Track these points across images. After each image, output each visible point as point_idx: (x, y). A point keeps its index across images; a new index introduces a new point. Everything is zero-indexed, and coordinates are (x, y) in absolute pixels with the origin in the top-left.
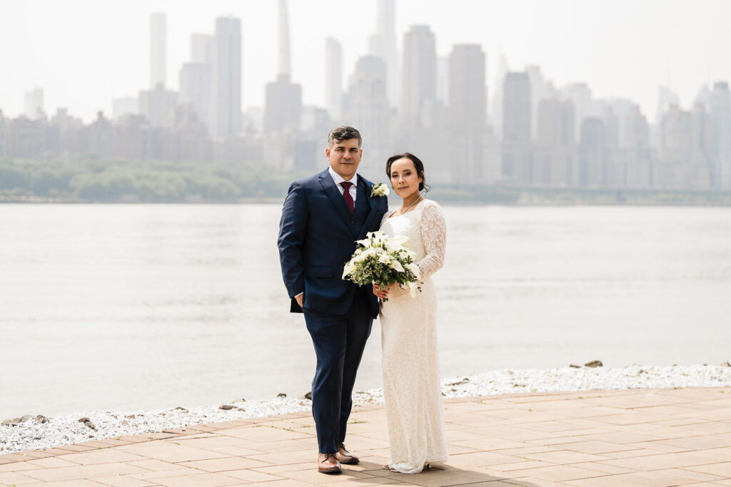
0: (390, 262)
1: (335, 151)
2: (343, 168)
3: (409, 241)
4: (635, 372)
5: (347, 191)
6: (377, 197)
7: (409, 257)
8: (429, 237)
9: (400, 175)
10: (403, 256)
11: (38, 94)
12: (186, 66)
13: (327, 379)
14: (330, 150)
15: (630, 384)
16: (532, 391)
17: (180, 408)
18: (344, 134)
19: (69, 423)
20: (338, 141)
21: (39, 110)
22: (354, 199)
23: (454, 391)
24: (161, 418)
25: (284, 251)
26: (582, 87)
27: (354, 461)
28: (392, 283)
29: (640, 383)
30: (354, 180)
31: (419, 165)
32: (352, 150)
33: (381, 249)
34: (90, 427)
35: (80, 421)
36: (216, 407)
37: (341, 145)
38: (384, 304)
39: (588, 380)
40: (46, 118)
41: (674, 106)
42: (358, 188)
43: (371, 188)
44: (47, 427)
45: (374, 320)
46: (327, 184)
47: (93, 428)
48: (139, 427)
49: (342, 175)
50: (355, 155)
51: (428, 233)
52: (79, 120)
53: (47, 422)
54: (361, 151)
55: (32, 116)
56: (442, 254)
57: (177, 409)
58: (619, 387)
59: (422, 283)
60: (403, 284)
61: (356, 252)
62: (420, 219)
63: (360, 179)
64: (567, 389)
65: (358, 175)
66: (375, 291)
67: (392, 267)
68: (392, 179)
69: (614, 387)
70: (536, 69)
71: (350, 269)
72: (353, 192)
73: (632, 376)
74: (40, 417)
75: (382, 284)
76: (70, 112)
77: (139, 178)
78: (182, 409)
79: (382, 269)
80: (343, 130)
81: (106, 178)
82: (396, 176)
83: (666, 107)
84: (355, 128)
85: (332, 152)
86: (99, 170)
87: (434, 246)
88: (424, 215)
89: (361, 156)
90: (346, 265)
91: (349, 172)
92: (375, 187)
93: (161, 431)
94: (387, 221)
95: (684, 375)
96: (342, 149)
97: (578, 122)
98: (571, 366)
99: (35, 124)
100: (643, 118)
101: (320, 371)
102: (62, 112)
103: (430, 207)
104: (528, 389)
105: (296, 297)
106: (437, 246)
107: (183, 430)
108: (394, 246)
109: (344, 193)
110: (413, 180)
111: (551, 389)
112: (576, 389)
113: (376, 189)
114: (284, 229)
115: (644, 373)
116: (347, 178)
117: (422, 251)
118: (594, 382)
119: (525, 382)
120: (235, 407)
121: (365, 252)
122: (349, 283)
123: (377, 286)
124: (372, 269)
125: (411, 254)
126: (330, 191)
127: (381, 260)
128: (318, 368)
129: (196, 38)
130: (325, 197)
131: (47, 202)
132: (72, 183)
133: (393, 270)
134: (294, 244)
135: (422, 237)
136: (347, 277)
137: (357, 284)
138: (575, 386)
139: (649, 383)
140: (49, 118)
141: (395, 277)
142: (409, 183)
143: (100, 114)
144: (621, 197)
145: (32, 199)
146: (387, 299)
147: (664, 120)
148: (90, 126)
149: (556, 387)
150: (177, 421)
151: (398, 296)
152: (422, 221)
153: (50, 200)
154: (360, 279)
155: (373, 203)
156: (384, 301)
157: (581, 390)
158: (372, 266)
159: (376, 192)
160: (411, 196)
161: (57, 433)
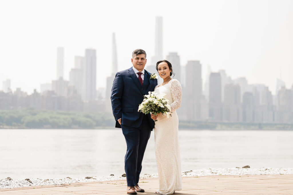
0: (158, 104)
1: (135, 59)
2: (138, 66)
3: (166, 95)
4: (264, 169)
5: (140, 76)
6: (153, 79)
7: (166, 102)
8: (174, 94)
9: (162, 69)
10: (164, 101)
11: (8, 82)
12: (73, 70)
13: (131, 154)
14: (133, 59)
15: (261, 173)
16: (219, 174)
17: (68, 177)
18: (139, 52)
19: (21, 180)
20: (136, 55)
21: (9, 89)
22: (143, 79)
23: (186, 174)
24: (60, 181)
25: (113, 101)
26: (243, 79)
27: (142, 191)
28: (159, 113)
29: (266, 173)
30: (143, 72)
31: (170, 65)
32: (142, 59)
33: (154, 99)
34: (30, 182)
35: (25, 180)
36: (84, 178)
37: (138, 57)
38: (156, 122)
39: (243, 172)
40: (11, 92)
41: (283, 87)
42: (145, 75)
43: (150, 75)
44: (11, 182)
45: (151, 131)
46: (132, 73)
47: (31, 183)
48: (51, 183)
49: (138, 69)
50: (143, 61)
51: (174, 92)
52: (26, 93)
53: (11, 180)
54: (146, 60)
55: (6, 91)
56: (180, 101)
57: (67, 178)
58: (257, 174)
59: (172, 112)
60: (164, 113)
61: (144, 100)
62: (171, 87)
63: (146, 71)
64: (234, 174)
65: (145, 70)
66: (152, 117)
67: (159, 106)
68: (159, 71)
69: (255, 174)
70: (223, 71)
71: (141, 107)
72: (143, 77)
73: (263, 171)
74: (8, 178)
75: (155, 113)
76: (22, 90)
77: (51, 118)
78: (69, 178)
79: (155, 107)
80: (138, 50)
81: (37, 118)
82: (160, 70)
83: (280, 88)
84: (144, 50)
85: (134, 60)
86: (34, 114)
87: (176, 98)
88: (172, 85)
89: (146, 62)
90: (140, 106)
91: (141, 68)
92: (152, 75)
93: (60, 184)
94: (157, 88)
95: (285, 171)
96: (138, 59)
97: (242, 93)
98: (236, 168)
99: (7, 95)
100: (270, 92)
101: (128, 151)
102: (18, 89)
103: (175, 81)
104: (218, 174)
105: (118, 120)
106: (178, 98)
107: (70, 184)
108: (160, 97)
109: (139, 77)
110: (167, 71)
111: (227, 174)
112: (238, 175)
113: (152, 76)
114: (113, 92)
115: (267, 170)
116: (140, 71)
117: (172, 100)
118: (246, 172)
119: (217, 172)
120: (92, 178)
121: (147, 99)
122: (141, 113)
123: (152, 115)
124: (151, 107)
125: (167, 101)
126: (133, 76)
127: (154, 103)
128: (127, 151)
129: (77, 58)
130: (131, 78)
131: (12, 128)
132: (22, 120)
133: (160, 107)
134: (117, 98)
135: (171, 94)
136: (140, 111)
137: (144, 114)
138: (238, 173)
139: (269, 173)
140: (13, 92)
141: (160, 110)
142: (166, 72)
143: (35, 90)
144: (261, 127)
145: (5, 127)
146: (157, 120)
147: (279, 93)
148: (30, 96)
149: (230, 173)
150: (67, 181)
151: (162, 119)
152: (172, 87)
153: (13, 127)
154: (146, 111)
155: (151, 82)
156: (156, 121)
157: (241, 175)
158: (150, 105)
159: (152, 77)
160: (167, 78)
161: (16, 183)
